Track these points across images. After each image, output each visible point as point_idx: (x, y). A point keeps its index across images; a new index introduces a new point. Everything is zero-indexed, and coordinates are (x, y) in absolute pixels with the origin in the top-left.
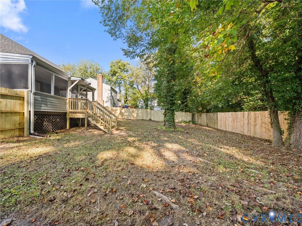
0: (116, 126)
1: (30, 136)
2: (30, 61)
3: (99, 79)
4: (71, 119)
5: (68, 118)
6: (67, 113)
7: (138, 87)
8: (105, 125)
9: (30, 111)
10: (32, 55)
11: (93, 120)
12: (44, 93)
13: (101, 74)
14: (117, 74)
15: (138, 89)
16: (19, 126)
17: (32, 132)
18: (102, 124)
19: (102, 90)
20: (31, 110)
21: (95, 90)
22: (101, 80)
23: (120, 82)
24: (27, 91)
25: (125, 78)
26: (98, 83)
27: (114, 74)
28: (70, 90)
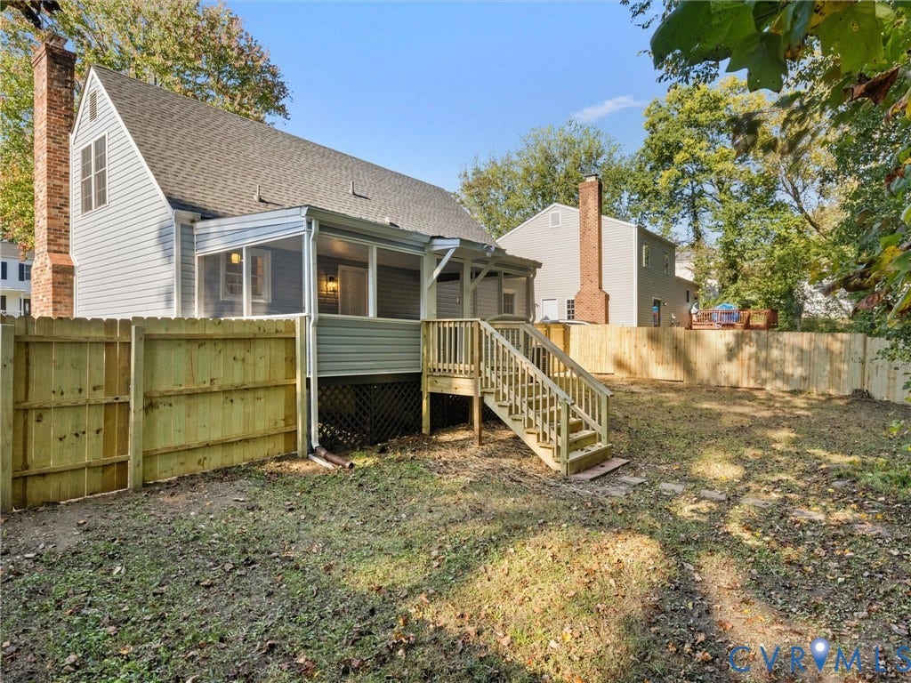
0: (604, 434)
1: (310, 455)
2: (305, 227)
3: (585, 203)
4: (435, 398)
5: (425, 395)
6: (421, 373)
7: (797, 200)
8: (544, 434)
9: (308, 380)
10: (306, 206)
11: (500, 406)
12: (348, 316)
13: (594, 177)
14: (678, 158)
15: (802, 210)
16: (286, 426)
17: (315, 444)
18: (531, 427)
19: (600, 248)
20: (311, 377)
21: (535, 268)
22: (593, 203)
23: (696, 190)
24: (301, 317)
25: (720, 167)
26: (584, 217)
27: (664, 155)
28: (430, 288)
